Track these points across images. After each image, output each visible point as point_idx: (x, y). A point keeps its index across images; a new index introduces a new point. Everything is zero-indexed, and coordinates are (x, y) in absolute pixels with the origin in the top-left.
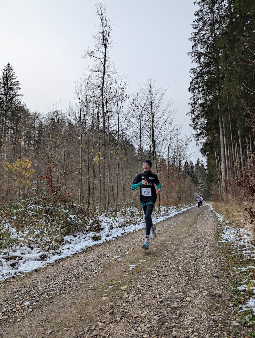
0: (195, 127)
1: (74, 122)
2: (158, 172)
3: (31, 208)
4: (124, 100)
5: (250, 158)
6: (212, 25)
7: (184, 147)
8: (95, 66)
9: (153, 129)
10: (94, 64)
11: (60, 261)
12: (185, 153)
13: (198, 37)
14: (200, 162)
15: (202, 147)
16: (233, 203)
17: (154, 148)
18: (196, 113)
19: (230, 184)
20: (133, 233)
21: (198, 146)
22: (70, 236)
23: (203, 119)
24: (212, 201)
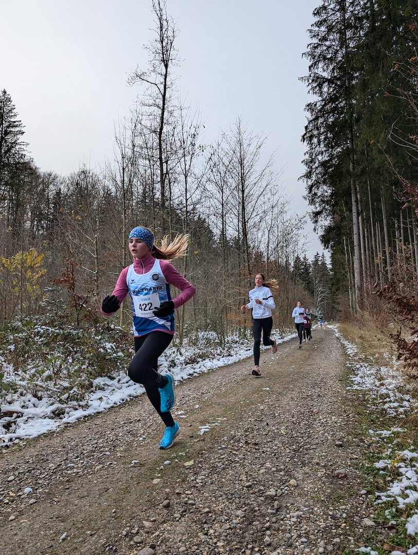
0: (313, 200)
1: (113, 190)
2: (250, 274)
3: (39, 332)
4: (195, 154)
5: (401, 251)
6: (342, 33)
7: (294, 232)
8: (149, 97)
9: (243, 203)
10: (147, 93)
11: (86, 419)
12: (296, 243)
13: (318, 51)
14: (320, 258)
15: (322, 233)
16: (372, 325)
17: (245, 234)
18: (314, 177)
19: (368, 294)
20: (208, 373)
21: (316, 231)
22: (103, 378)
23: (325, 187)
24: (339, 321)
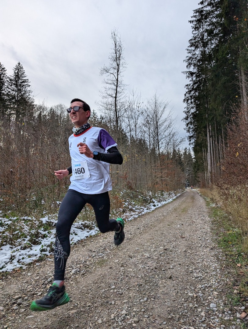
24: (199, 187)
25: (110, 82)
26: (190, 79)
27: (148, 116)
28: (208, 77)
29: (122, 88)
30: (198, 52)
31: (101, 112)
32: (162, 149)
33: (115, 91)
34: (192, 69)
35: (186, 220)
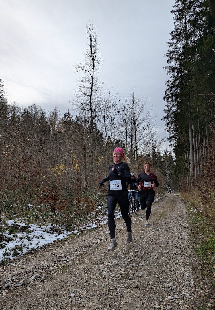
0: (169, 130)
18: (170, 118)
24: (180, 191)
25: (85, 80)
26: (171, 75)
27: (125, 115)
28: (191, 72)
29: (98, 86)
30: (180, 45)
31: (75, 112)
32: (141, 150)
33: (91, 90)
34: (173, 64)
35: (163, 225)
